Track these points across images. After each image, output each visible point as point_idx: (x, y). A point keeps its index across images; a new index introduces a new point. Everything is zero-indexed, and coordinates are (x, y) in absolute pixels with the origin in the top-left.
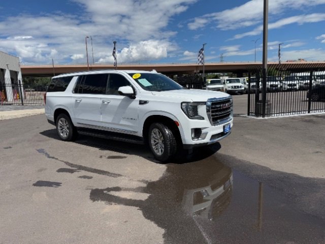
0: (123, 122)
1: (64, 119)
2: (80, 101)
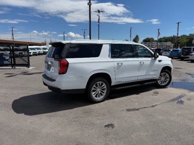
0: (151, 73)
1: (101, 82)
2: (122, 64)
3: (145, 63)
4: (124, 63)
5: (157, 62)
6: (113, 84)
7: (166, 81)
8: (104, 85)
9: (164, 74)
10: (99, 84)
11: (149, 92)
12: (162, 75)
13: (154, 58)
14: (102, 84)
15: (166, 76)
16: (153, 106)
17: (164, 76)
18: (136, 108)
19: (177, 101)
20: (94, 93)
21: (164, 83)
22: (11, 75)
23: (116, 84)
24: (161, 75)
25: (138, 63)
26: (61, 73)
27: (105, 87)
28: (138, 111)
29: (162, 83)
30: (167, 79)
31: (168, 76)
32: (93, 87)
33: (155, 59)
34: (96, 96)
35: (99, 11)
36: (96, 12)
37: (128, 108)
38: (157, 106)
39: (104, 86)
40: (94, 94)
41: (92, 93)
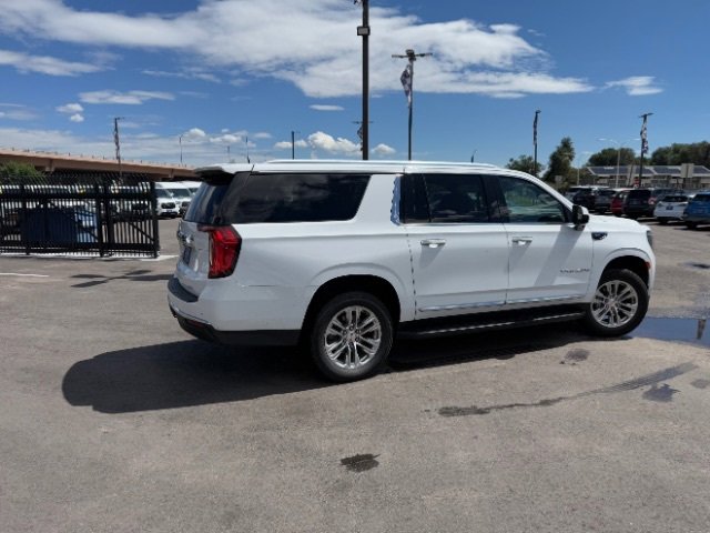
0: (560, 281)
1: (358, 310)
2: (441, 245)
3: (532, 245)
4: (450, 243)
5: (584, 240)
6: (406, 315)
7: (625, 312)
8: (372, 318)
9: (616, 287)
10: (354, 313)
11: (554, 349)
12: (609, 289)
13: (572, 226)
14: (364, 316)
15: (625, 291)
16: (545, 403)
17: (619, 293)
18: (480, 406)
19: (650, 387)
20: (334, 345)
21: (615, 320)
22: (92, 281)
23: (419, 317)
24: (603, 290)
25: (505, 242)
26: (216, 274)
27: (377, 327)
28: (484, 416)
29: (611, 320)
30: (628, 305)
31: (634, 294)
32: (330, 325)
33: (576, 228)
34: (342, 358)
35: (411, 56)
36: (401, 57)
37: (451, 403)
38: (563, 402)
39: (371, 324)
40: (333, 351)
41: (327, 345)
